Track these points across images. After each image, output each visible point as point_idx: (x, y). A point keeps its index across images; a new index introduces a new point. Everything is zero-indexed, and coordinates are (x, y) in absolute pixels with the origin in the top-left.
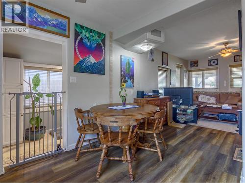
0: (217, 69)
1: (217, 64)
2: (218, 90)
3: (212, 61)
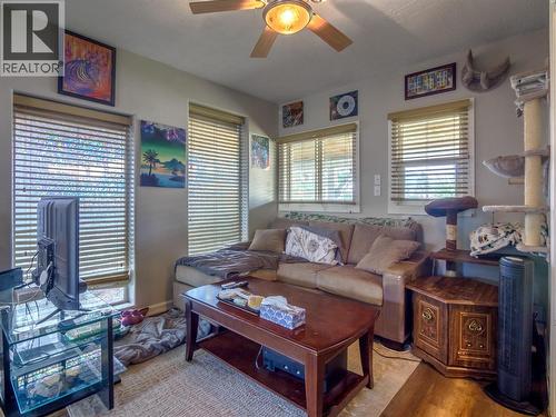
0: (353, 129)
1: (355, 113)
2: (356, 209)
3: (341, 101)
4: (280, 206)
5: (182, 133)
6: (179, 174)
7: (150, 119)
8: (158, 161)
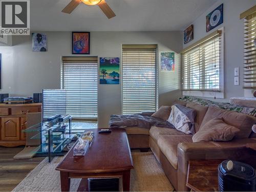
3: (212, 16)
4: (183, 92)
5: (118, 60)
6: (116, 78)
7: (103, 56)
8: (107, 73)
